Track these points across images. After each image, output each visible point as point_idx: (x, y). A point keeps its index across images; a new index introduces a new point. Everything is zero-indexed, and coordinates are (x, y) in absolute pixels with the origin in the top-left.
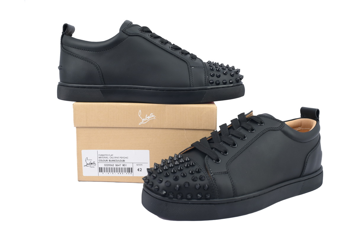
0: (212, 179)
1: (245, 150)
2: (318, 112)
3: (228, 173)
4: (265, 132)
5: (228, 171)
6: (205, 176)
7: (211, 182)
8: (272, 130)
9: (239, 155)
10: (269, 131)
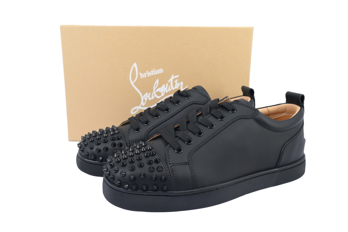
0: (170, 170)
1: (211, 139)
2: (302, 97)
3: (189, 164)
4: (235, 120)
5: (189, 162)
6: (163, 166)
7: (169, 173)
8: (244, 118)
9: (203, 145)
10: (240, 119)
